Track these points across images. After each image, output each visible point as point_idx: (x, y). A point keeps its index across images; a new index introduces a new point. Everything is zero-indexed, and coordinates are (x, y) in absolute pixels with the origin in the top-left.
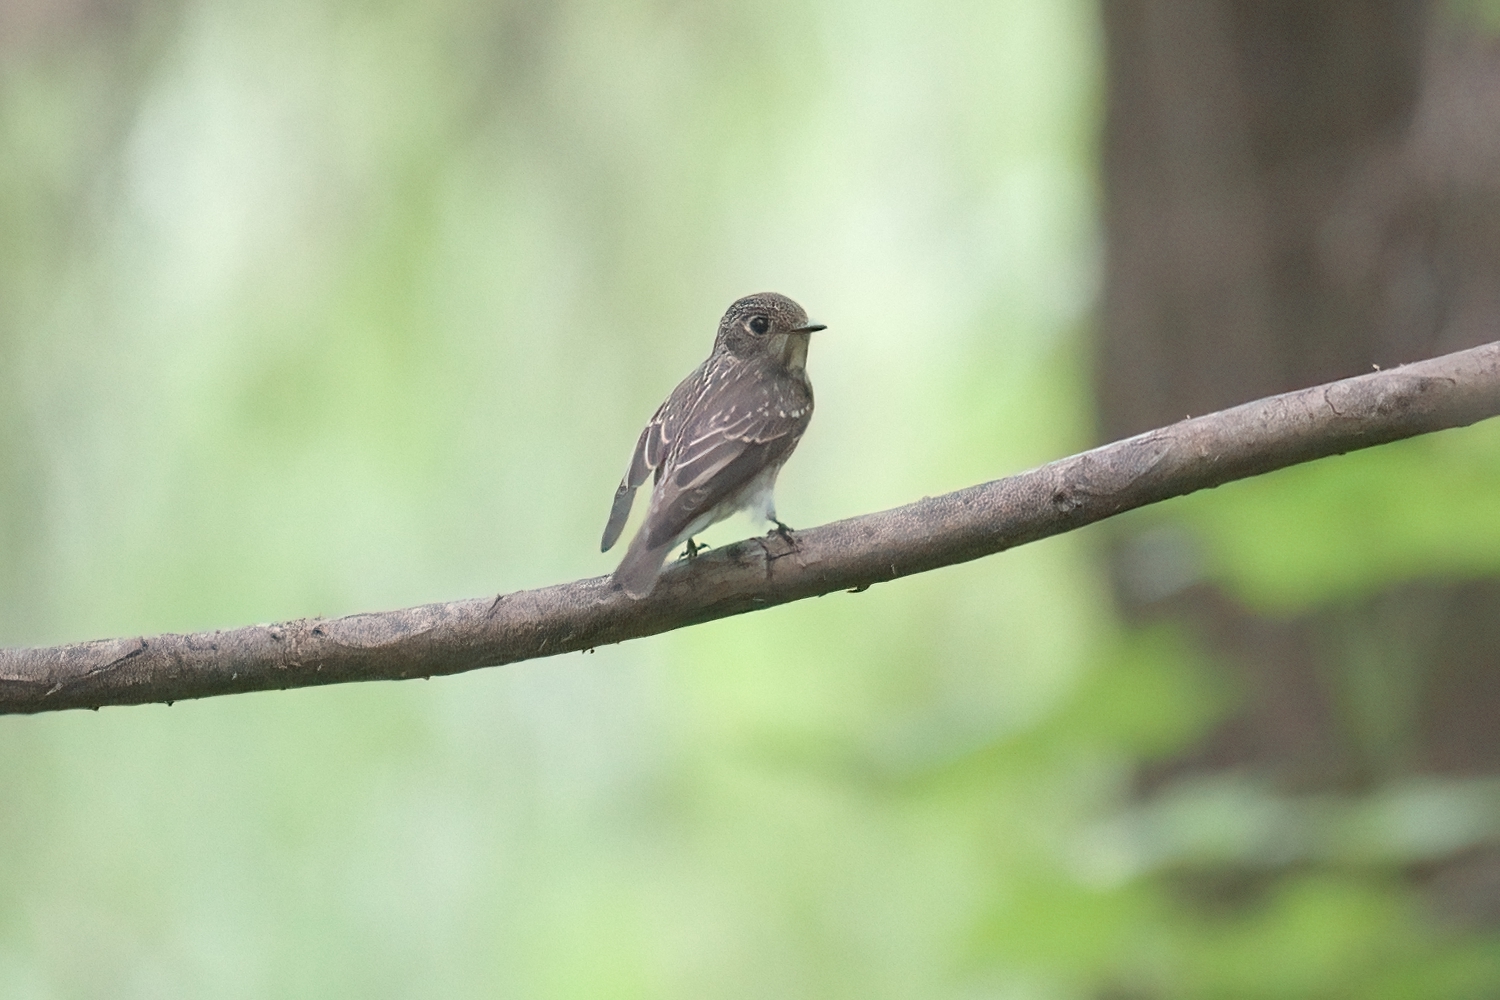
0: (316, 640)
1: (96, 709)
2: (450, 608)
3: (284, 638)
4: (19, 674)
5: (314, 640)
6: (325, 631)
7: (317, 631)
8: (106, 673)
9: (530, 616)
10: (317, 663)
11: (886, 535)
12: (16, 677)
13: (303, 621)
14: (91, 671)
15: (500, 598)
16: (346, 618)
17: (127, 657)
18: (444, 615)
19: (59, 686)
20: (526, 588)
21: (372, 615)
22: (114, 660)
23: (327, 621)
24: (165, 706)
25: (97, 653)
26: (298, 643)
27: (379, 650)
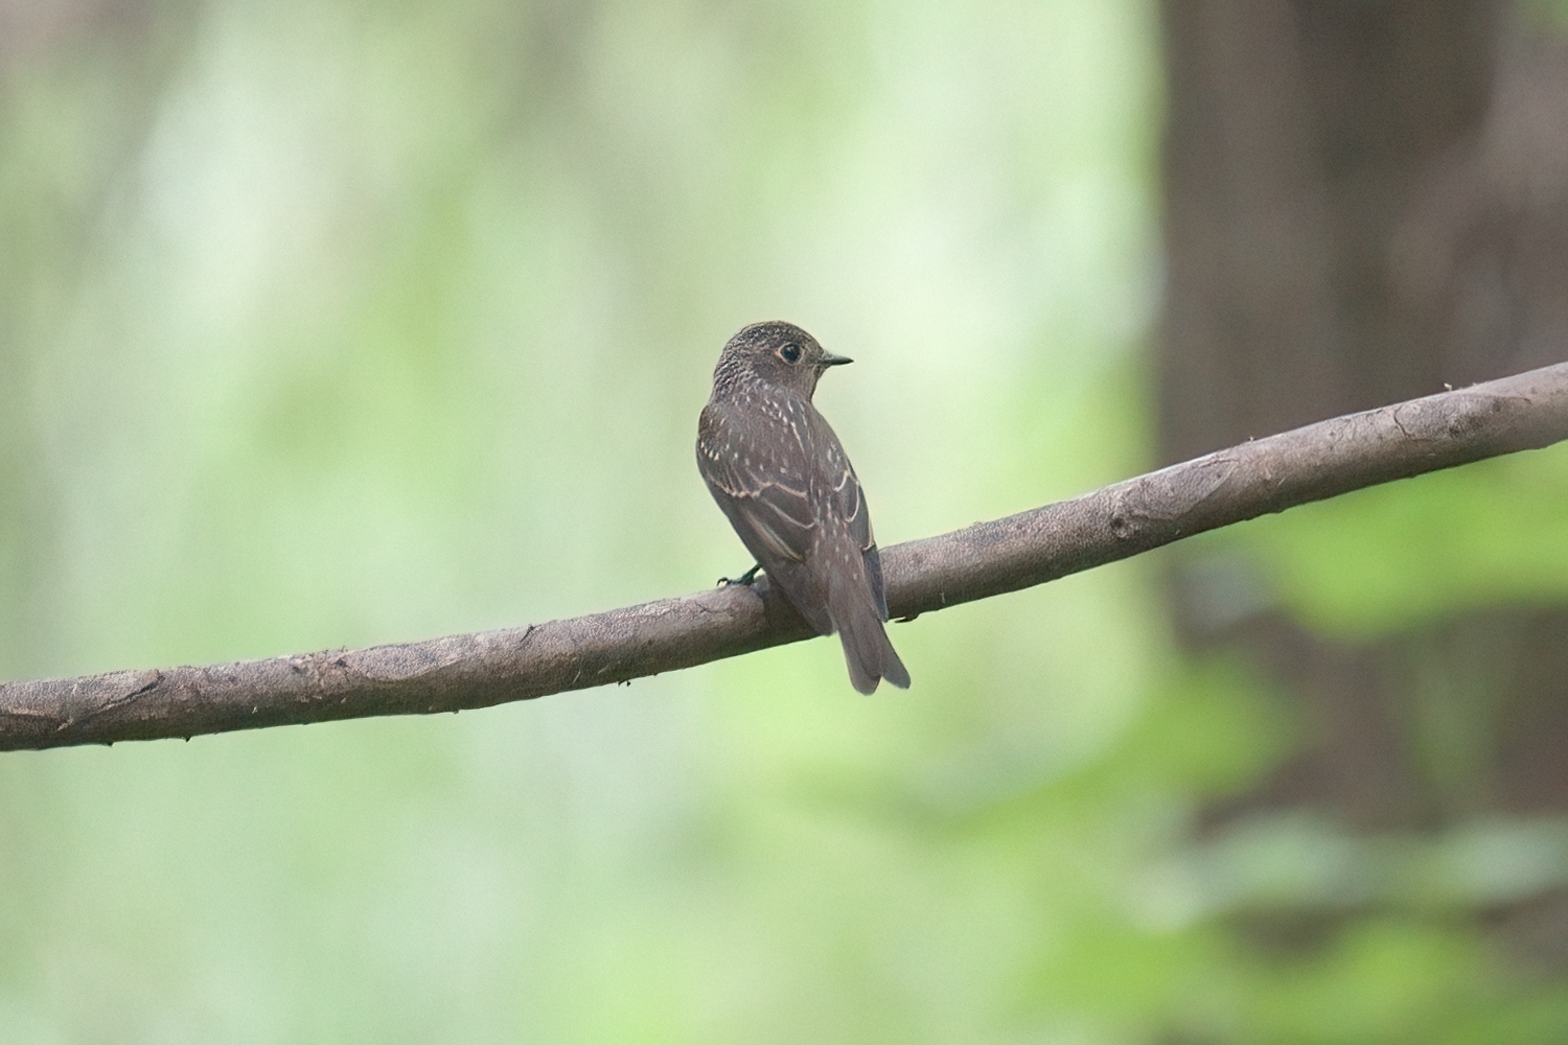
0: (339, 672)
1: (110, 744)
2: (480, 639)
3: (306, 669)
4: (30, 708)
5: (338, 672)
6: (349, 663)
7: (341, 663)
8: (120, 707)
9: (564, 647)
10: (341, 697)
11: (936, 561)
12: (26, 712)
13: (326, 652)
14: (104, 705)
15: (532, 628)
16: (372, 649)
17: (143, 690)
18: (474, 646)
19: (71, 721)
20: (560, 618)
21: (398, 647)
22: (129, 693)
23: (350, 653)
24: (182, 741)
25: (110, 687)
26: (322, 675)
27: (405, 682)
